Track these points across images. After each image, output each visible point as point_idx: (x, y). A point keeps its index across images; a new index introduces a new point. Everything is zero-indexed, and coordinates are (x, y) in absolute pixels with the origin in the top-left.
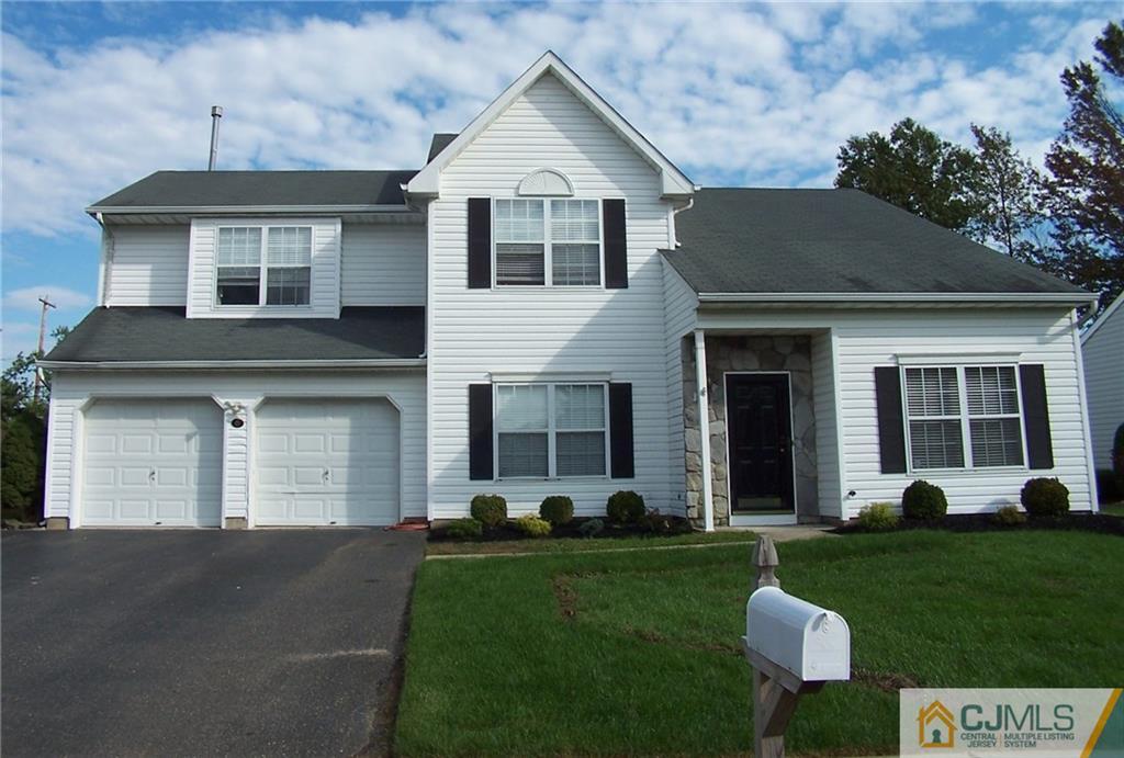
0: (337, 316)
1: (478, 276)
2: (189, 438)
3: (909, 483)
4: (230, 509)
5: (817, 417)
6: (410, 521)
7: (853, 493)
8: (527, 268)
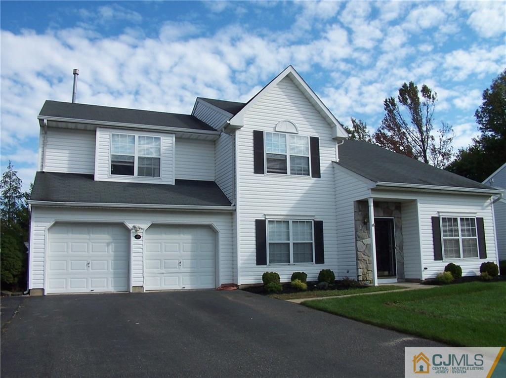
0: (174, 184)
1: (259, 168)
2: (108, 244)
3: (446, 264)
4: (135, 281)
5: (404, 237)
6: (225, 286)
7: (426, 269)
8: (279, 165)
